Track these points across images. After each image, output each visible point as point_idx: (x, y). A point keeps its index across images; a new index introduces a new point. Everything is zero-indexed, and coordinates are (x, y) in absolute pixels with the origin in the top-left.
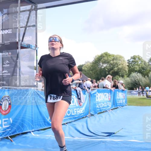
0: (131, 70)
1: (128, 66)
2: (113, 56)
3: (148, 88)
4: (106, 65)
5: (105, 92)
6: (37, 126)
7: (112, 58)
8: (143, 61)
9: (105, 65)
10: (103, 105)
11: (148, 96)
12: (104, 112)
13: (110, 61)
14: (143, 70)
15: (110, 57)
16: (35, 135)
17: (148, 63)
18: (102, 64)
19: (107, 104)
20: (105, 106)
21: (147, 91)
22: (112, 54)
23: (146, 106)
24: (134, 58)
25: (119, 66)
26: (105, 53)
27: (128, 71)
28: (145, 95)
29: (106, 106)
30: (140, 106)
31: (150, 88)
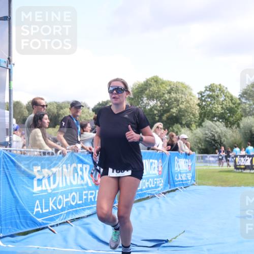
0: (205, 113)
1: (199, 105)
2: (170, 85)
3: (237, 149)
4: (155, 101)
5: (151, 158)
6: (10, 227)
7: (168, 88)
8: (229, 96)
9: (152, 103)
10: (147, 183)
11: (238, 167)
12: (148, 197)
13: (164, 94)
14: (229, 115)
15: (164, 85)
16: (5, 246)
17: (239, 99)
18: (147, 100)
19: (155, 183)
20: (150, 186)
21: (236, 156)
22: (169, 81)
23: (233, 186)
24: (211, 88)
25: (181, 106)
26: (153, 79)
27: (198, 115)
28: (232, 164)
29: (153, 186)
30: (222, 186)
31: (241, 150)
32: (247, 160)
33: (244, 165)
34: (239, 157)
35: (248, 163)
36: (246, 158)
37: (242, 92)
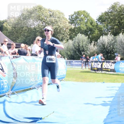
8: (90, 20)
11: (93, 69)
17: (97, 22)
21: (92, 62)
23: (89, 82)
32: (99, 64)
33: (97, 68)
34: (94, 62)
35: (99, 67)
36: (98, 63)
37: (98, 17)
